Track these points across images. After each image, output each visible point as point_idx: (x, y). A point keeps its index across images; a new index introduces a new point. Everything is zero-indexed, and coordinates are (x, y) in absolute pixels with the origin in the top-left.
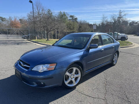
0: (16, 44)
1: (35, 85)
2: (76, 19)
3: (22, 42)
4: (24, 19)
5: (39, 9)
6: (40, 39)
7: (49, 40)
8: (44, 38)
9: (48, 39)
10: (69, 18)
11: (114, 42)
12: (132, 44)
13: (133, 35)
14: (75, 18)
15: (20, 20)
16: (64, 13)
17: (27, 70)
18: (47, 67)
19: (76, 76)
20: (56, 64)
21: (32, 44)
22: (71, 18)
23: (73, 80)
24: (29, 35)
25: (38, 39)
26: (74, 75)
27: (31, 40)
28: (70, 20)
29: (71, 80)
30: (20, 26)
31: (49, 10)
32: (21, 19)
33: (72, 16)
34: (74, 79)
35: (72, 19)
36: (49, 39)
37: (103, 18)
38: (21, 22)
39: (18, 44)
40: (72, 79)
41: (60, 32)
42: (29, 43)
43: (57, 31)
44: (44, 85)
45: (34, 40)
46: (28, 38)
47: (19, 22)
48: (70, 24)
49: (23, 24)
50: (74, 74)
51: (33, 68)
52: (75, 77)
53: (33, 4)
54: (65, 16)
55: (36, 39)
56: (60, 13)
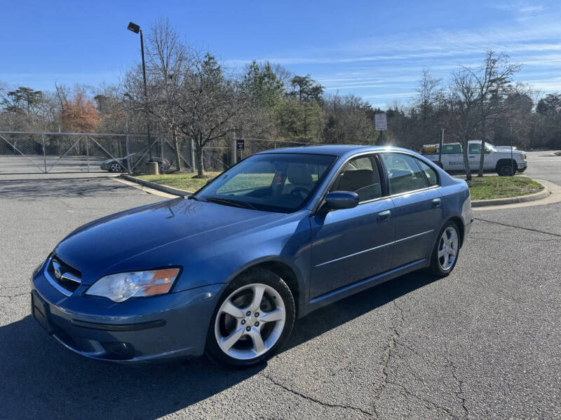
0: (71, 192)
2: (317, 90)
3: (99, 187)
4: (114, 93)
5: (165, 56)
6: (172, 172)
7: (206, 177)
8: (187, 166)
9: (200, 173)
10: (288, 88)
12: (542, 188)
13: (552, 153)
14: (314, 85)
15: (98, 98)
16: (268, 68)
17: (69, 294)
19: (266, 318)
20: (178, 270)
21: (134, 192)
22: (298, 88)
23: (255, 334)
24: (129, 156)
25: (161, 172)
26: (257, 315)
27: (137, 178)
28: (293, 94)
29: (246, 333)
30: (95, 122)
31: (210, 58)
32: (102, 92)
33: (300, 81)
34: (258, 328)
35: (301, 92)
36: (205, 173)
37: (425, 86)
38: (100, 108)
39: (81, 192)
40: (249, 329)
41: (252, 142)
42: (127, 187)
43: (238, 141)
44: (132, 352)
45: (145, 178)
46: (123, 168)
47: (96, 106)
48: (293, 112)
49: (109, 116)
50: (259, 311)
51: (90, 286)
52: (261, 324)
53: (141, 36)
54: (273, 79)
55: (154, 173)
56: (251, 68)
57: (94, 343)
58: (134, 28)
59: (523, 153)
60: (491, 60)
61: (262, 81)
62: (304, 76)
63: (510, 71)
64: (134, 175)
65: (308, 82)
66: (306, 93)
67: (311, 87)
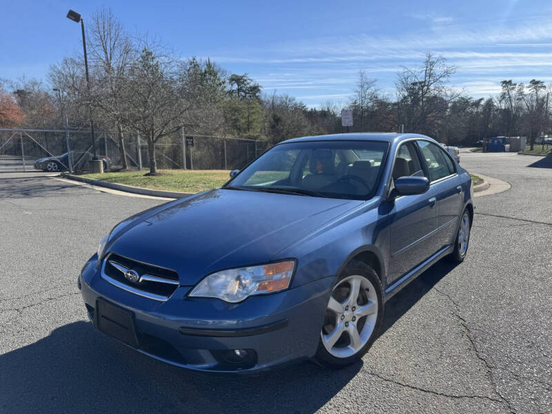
0: (15, 193)
1: (208, 363)
2: (255, 89)
3: (43, 187)
6: (117, 171)
7: (160, 174)
8: (133, 164)
9: (152, 171)
10: (228, 87)
11: (455, 171)
12: (482, 181)
13: (468, 150)
14: (252, 84)
15: (19, 93)
16: (209, 65)
17: (165, 299)
18: (256, 279)
19: (360, 311)
20: (293, 262)
21: (87, 191)
22: (235, 87)
23: (352, 329)
24: (70, 153)
25: (105, 172)
26: (354, 309)
27: (82, 176)
28: (231, 92)
29: (346, 329)
30: (18, 119)
31: (148, 53)
32: (22, 88)
33: (236, 80)
34: (355, 323)
35: (239, 90)
36: (157, 171)
37: (362, 87)
38: (21, 104)
39: (26, 193)
40: (347, 324)
41: (199, 138)
42: (76, 186)
43: (187, 138)
45: (92, 177)
46: (61, 167)
47: (15, 101)
48: (236, 110)
49: (34, 112)
51: (194, 286)
52: (357, 318)
53: (83, 26)
54: (214, 76)
55: (99, 171)
56: (191, 64)
57: (204, 353)
58: (74, 16)
59: (456, 148)
60: (430, 63)
61: (202, 78)
62: (241, 75)
63: (447, 73)
64: (76, 173)
65: (246, 80)
66: (244, 92)
67: (248, 86)
